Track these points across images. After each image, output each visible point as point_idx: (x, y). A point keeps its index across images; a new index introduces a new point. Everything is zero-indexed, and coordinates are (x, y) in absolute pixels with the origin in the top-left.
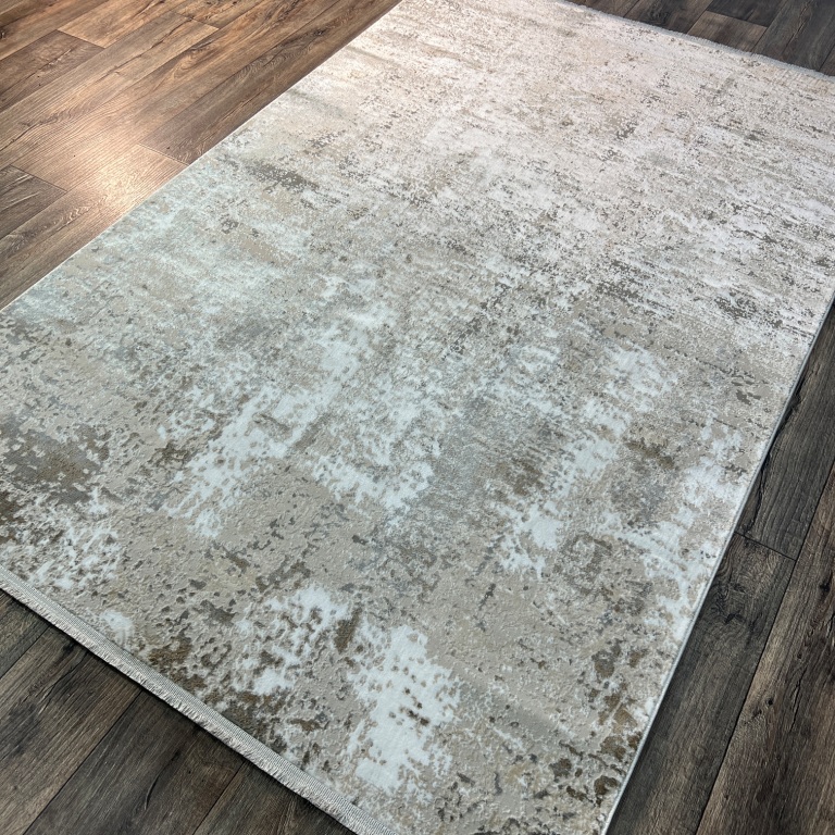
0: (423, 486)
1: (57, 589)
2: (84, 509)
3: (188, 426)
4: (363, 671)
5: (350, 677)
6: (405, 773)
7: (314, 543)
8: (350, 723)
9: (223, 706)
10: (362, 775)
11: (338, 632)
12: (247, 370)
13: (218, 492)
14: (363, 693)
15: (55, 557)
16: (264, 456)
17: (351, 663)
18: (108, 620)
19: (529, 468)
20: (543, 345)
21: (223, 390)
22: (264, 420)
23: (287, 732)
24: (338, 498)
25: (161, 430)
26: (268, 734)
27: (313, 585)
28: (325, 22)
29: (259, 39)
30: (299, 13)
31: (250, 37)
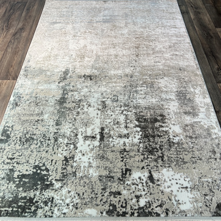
28: (21, 26)
29: (5, 36)
30: (11, 26)
31: (2, 37)
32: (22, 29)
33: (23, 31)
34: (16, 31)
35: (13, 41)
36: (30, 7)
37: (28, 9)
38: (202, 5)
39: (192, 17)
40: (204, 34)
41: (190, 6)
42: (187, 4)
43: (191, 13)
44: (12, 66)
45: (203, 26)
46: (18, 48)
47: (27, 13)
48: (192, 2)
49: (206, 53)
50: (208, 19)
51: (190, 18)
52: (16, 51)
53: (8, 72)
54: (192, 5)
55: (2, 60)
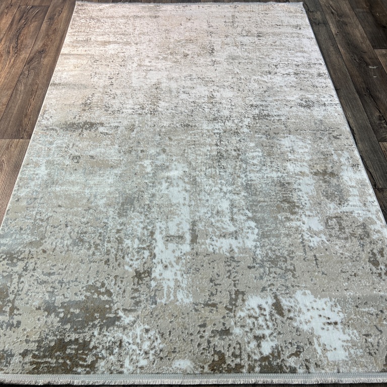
0: (256, 231)
1: (142, 368)
2: (122, 324)
3: (137, 259)
4: (298, 319)
5: (295, 324)
6: (346, 348)
7: (235, 279)
8: (311, 342)
9: (257, 369)
10: (332, 359)
11: (275, 309)
12: (142, 220)
13: (176, 281)
14: (305, 327)
15: (127, 354)
16: (182, 254)
17: (291, 319)
18: (178, 366)
19: (289, 202)
20: (252, 150)
21: (139, 234)
22: (169, 238)
23: (292, 362)
24: (228, 254)
25: (127, 267)
26: (285, 368)
27: (249, 297)
28: (40, 46)
29: (13, 65)
30: (23, 46)
31: (7, 66)
32: (42, 52)
33: (43, 55)
34: (31, 55)
35: (26, 73)
36: (55, 15)
37: (51, 19)
38: (350, 10)
39: (334, 30)
40: (355, 60)
41: (329, 11)
42: (323, 8)
43: (331, 24)
44: (26, 115)
45: (352, 46)
46: (36, 84)
47: (50, 25)
48: (333, 5)
49: (358, 92)
50: (361, 34)
51: (329, 32)
52: (32, 90)
53: (21, 125)
54: (333, 11)
55: (10, 106)
